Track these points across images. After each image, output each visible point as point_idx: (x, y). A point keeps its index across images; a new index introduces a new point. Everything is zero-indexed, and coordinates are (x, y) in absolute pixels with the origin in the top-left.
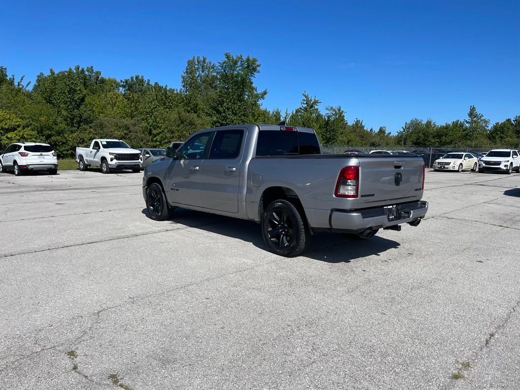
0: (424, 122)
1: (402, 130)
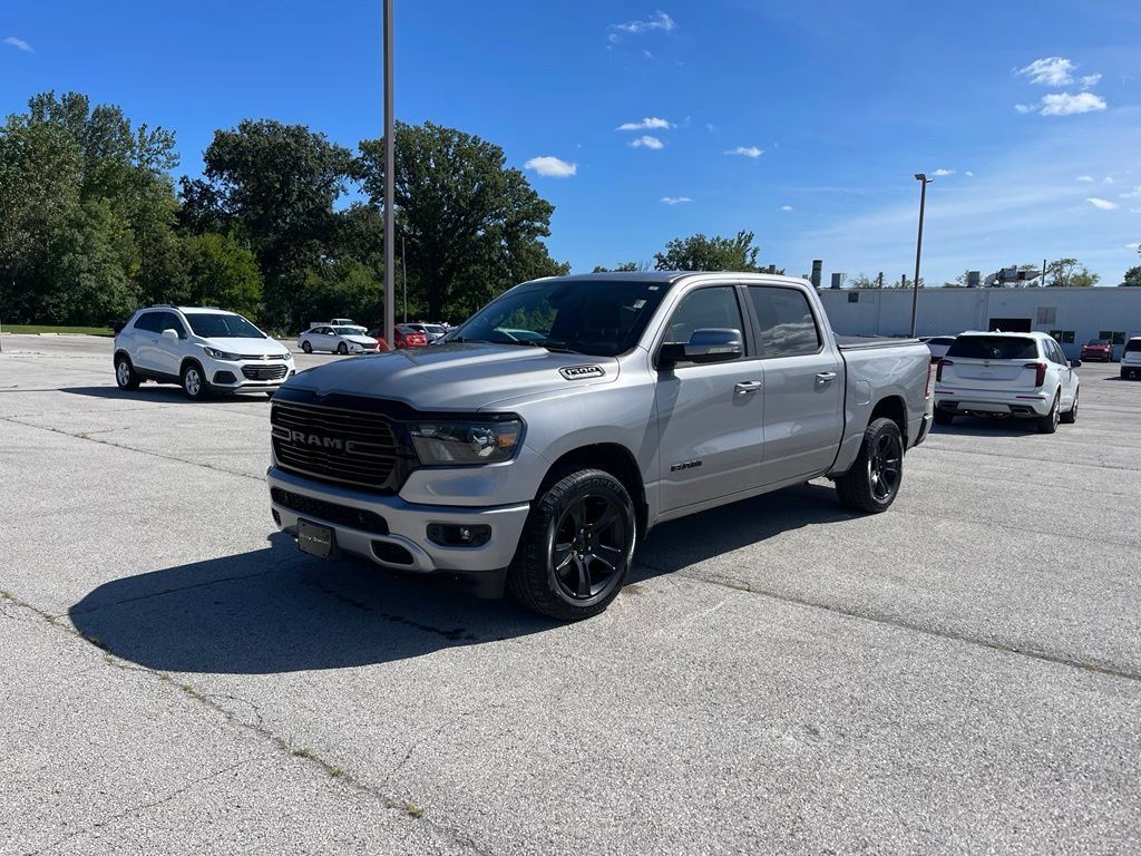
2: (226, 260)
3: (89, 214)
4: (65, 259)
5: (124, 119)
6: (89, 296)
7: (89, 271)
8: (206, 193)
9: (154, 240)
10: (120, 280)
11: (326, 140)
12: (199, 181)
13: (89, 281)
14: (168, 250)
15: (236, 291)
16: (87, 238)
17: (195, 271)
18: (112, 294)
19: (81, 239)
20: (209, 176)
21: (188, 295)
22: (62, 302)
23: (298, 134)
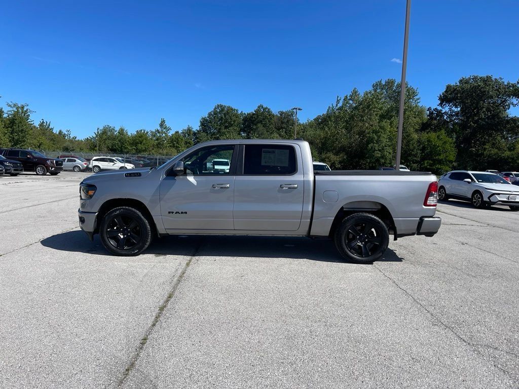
0: (117, 129)
1: (94, 136)
2: (439, 143)
3: (381, 127)
4: (370, 146)
5: (409, 86)
6: (378, 160)
7: (379, 150)
8: (439, 113)
9: (407, 136)
10: (390, 153)
11: (503, 80)
12: (436, 109)
13: (378, 154)
14: (412, 140)
15: (441, 157)
16: (379, 137)
17: (423, 149)
18: (386, 159)
19: (376, 138)
20: (441, 106)
21: (419, 159)
22: (367, 163)
23: (487, 80)
